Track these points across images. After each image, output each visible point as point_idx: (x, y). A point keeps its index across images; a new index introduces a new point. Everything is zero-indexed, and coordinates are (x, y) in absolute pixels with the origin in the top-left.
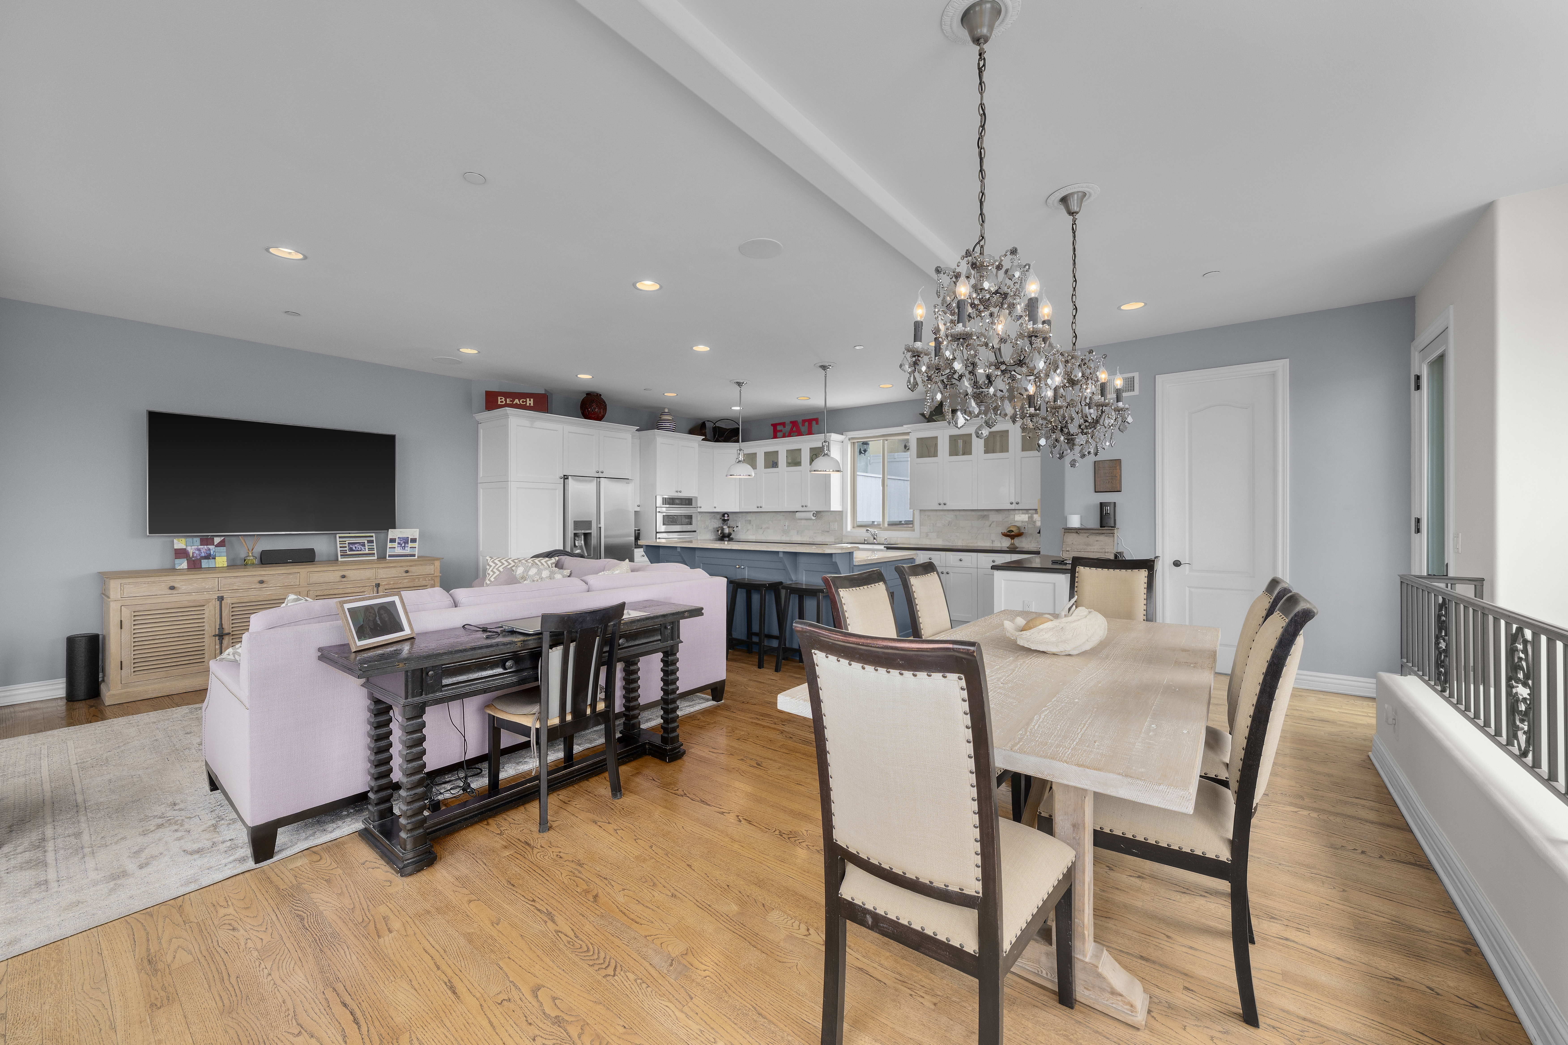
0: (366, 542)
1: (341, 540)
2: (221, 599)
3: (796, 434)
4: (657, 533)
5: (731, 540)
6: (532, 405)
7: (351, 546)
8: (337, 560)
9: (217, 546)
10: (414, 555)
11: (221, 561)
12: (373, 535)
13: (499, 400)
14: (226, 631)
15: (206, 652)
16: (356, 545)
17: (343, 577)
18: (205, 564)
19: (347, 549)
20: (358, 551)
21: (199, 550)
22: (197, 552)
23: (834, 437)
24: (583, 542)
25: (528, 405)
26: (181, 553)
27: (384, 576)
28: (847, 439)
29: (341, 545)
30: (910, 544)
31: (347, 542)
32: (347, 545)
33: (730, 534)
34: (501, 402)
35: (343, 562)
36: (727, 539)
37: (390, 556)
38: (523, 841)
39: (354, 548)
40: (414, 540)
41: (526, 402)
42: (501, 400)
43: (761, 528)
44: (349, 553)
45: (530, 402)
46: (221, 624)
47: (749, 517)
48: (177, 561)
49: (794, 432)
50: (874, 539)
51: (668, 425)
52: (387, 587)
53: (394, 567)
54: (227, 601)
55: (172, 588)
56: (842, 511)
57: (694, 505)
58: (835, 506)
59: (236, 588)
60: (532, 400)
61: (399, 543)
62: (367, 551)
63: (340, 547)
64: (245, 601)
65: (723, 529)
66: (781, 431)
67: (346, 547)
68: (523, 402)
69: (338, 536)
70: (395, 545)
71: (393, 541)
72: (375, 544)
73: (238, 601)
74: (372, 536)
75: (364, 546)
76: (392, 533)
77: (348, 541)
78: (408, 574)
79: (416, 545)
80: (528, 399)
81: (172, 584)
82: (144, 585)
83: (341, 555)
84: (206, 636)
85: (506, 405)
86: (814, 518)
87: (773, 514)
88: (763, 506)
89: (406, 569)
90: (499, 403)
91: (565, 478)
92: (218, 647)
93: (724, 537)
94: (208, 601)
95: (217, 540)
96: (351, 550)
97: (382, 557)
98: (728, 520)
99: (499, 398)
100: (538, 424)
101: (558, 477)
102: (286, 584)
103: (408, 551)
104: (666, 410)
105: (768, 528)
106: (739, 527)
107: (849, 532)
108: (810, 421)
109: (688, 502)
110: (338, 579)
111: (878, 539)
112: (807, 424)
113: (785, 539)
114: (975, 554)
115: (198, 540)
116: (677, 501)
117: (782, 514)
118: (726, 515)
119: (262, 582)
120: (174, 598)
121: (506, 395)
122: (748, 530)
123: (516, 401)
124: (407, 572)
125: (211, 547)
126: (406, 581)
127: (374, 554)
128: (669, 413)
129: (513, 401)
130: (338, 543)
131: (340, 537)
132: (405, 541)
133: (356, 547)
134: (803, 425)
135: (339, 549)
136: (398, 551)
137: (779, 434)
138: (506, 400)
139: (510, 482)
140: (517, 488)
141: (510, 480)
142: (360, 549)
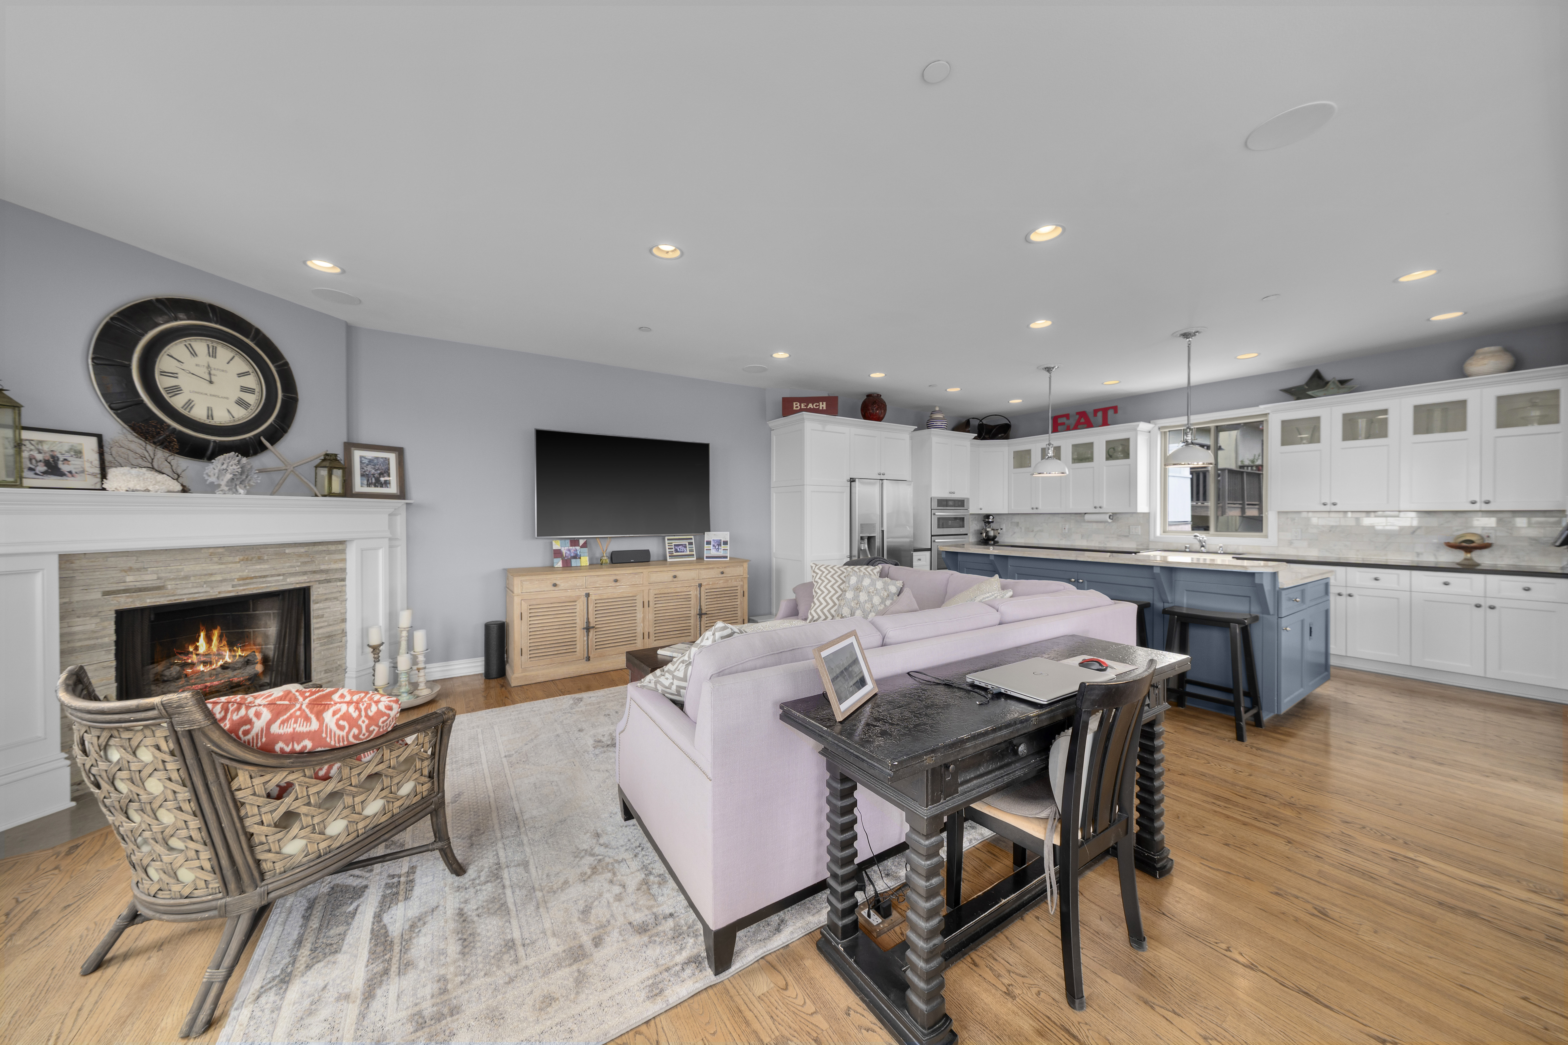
1: (669, 542)
2: (588, 595)
3: (1086, 426)
4: (932, 536)
5: (996, 543)
6: (825, 408)
7: (676, 548)
8: (666, 560)
9: (581, 547)
10: (726, 557)
11: (585, 561)
12: (692, 537)
13: (795, 406)
14: (591, 625)
15: (577, 642)
16: (680, 547)
17: (675, 577)
18: (574, 563)
19: (673, 550)
20: (682, 552)
21: (569, 550)
22: (568, 552)
23: (1143, 426)
24: (866, 546)
25: (821, 408)
26: (557, 553)
27: (705, 577)
28: (1157, 428)
29: (669, 547)
30: (1260, 554)
32: (673, 547)
33: (995, 537)
34: (797, 407)
35: (672, 564)
36: (992, 542)
37: (707, 557)
38: (1059, 1024)
39: (678, 550)
40: (725, 543)
41: (819, 405)
42: (796, 406)
43: (1033, 531)
44: (675, 554)
45: (823, 406)
46: (588, 618)
47: (1016, 519)
48: (555, 560)
49: (1083, 423)
50: (1203, 546)
51: (939, 423)
52: (707, 587)
53: (712, 568)
54: (592, 598)
55: (555, 585)
56: (1149, 513)
57: (965, 508)
58: (1142, 507)
59: (598, 586)
60: (825, 403)
61: (714, 546)
62: (688, 553)
64: (605, 597)
65: (987, 532)
66: (1063, 424)
68: (816, 406)
69: (666, 538)
70: (711, 547)
71: (709, 543)
72: (694, 546)
73: (600, 598)
74: (692, 539)
75: (686, 547)
76: (708, 536)
77: (674, 543)
78: (723, 575)
79: (728, 547)
80: (821, 403)
81: (555, 582)
82: (535, 582)
83: (670, 556)
84: (577, 628)
85: (801, 410)
86: (1110, 521)
87: (1049, 516)
88: (1040, 507)
89: (722, 570)
90: (795, 408)
91: (852, 480)
92: (585, 638)
93: (987, 540)
94: (579, 597)
95: (582, 542)
96: (676, 551)
97: (700, 558)
98: (992, 522)
99: (795, 403)
100: (830, 427)
101: (845, 480)
102: (634, 583)
103: (721, 553)
104: (937, 409)
105: (1041, 531)
106: (1004, 530)
107: (1158, 537)
108: (1105, 411)
109: (960, 503)
110: (671, 579)
111: (1207, 546)
112: (1100, 414)
113: (1064, 543)
114: (1406, 573)
115: (568, 542)
116: (951, 503)
117: (1061, 516)
118: (991, 517)
119: (616, 581)
120: (556, 594)
121: (801, 400)
122: (1014, 533)
123: (810, 406)
124: (722, 573)
125: (578, 548)
126: (722, 581)
127: (694, 555)
128: (940, 412)
129: (807, 406)
130: (667, 545)
131: (668, 539)
132: (719, 543)
133: (680, 549)
134: (1095, 415)
135: (668, 550)
136: (714, 552)
137: (1060, 428)
138: (800, 405)
139: (805, 487)
140: (811, 492)
141: (805, 484)
142: (683, 550)
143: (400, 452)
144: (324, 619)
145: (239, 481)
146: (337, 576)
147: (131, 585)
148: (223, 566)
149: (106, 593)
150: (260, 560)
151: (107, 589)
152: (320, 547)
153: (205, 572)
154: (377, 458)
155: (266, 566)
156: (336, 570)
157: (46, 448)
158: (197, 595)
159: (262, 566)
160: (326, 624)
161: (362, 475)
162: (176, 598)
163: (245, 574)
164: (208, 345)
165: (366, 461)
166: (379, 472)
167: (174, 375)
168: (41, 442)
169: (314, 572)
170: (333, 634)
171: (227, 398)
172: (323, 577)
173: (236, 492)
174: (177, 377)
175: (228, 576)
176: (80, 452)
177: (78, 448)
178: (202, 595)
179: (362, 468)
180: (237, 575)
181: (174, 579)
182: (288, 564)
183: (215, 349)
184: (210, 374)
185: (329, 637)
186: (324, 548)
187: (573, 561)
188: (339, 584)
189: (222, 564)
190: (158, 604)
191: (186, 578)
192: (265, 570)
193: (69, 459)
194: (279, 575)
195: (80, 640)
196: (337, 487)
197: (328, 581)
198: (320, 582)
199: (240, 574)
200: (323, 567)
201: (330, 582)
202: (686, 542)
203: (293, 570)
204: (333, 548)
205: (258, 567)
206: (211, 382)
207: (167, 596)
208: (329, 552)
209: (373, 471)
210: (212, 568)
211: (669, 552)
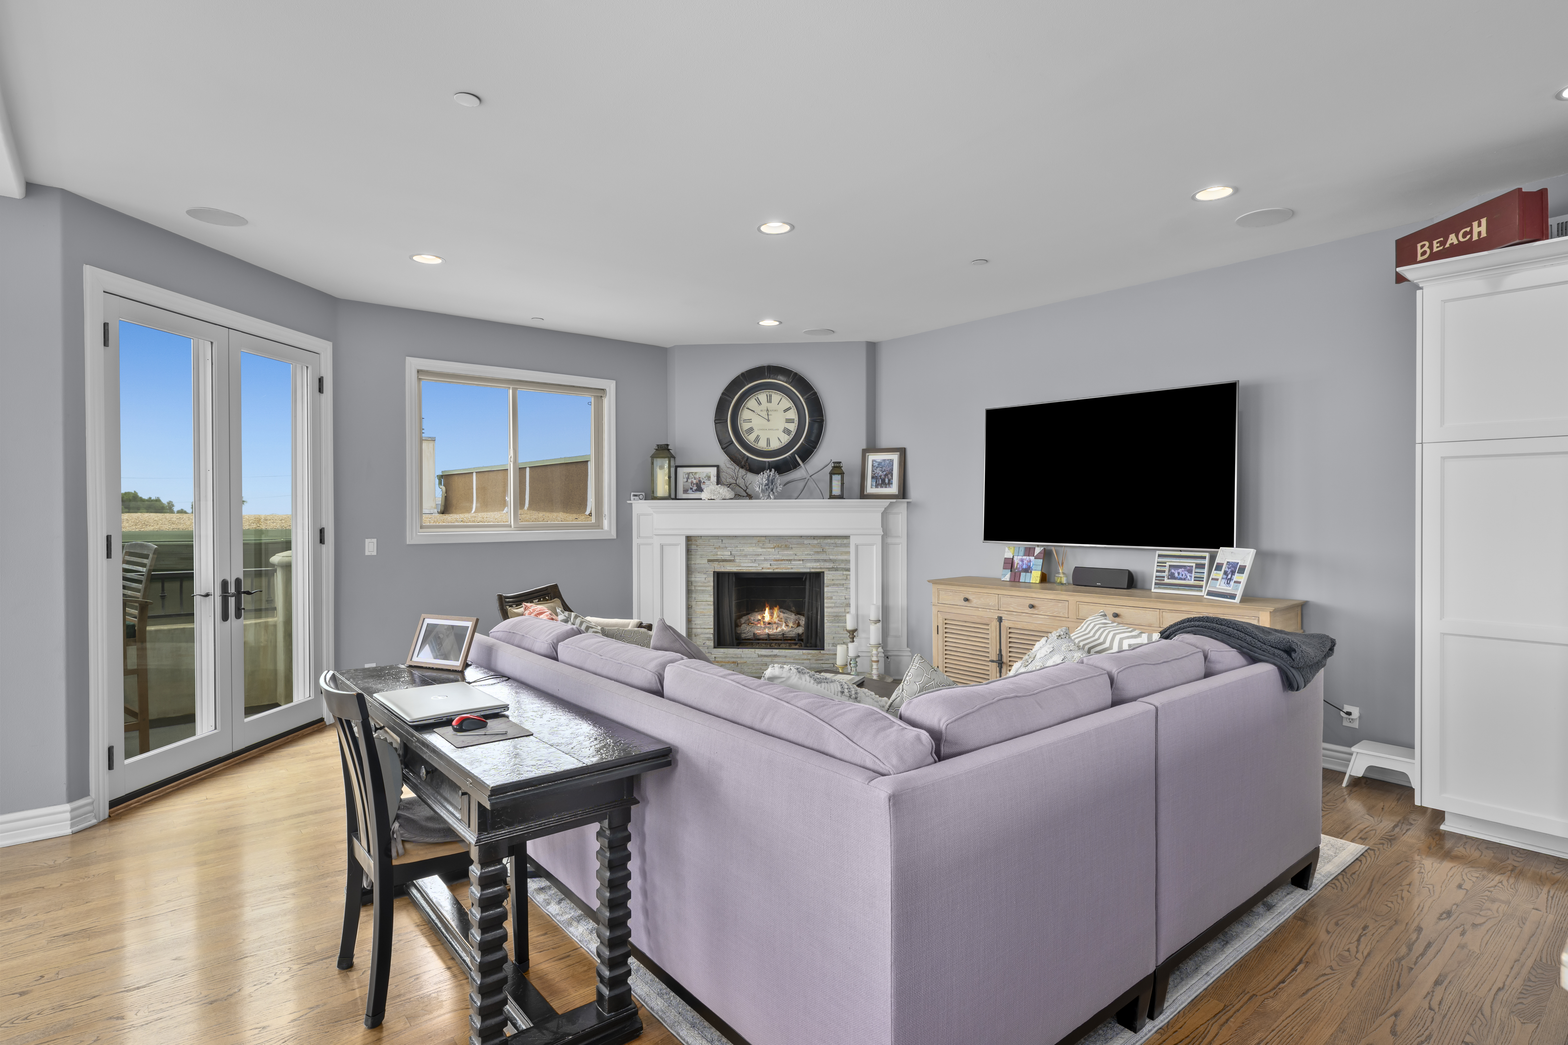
0: (1194, 565)
1: (1160, 560)
2: (1000, 619)
6: (1484, 234)
7: (1173, 571)
9: (1036, 557)
10: (1235, 597)
11: (1036, 576)
12: (1203, 554)
13: (1420, 251)
14: (1004, 660)
16: (1180, 570)
17: (1116, 615)
18: (1023, 577)
19: (1166, 574)
20: (1181, 579)
21: (1022, 561)
22: (1021, 563)
25: (1476, 238)
26: (1009, 564)
29: (1159, 569)
31: (1167, 564)
32: (1167, 569)
34: (1424, 253)
37: (1209, 593)
39: (1176, 575)
40: (1243, 570)
41: (1471, 232)
42: (1422, 248)
44: (1166, 581)
45: (1479, 230)
46: (1000, 650)
48: (1004, 572)
54: (1005, 624)
55: (966, 600)
59: (1012, 609)
60: (1484, 221)
61: (1225, 573)
62: (1192, 582)
63: (1157, 571)
64: (1019, 627)
67: (1164, 572)
68: (1464, 236)
70: (1220, 575)
71: (1219, 567)
72: (1205, 570)
73: (1016, 625)
74: (1204, 558)
75: (1190, 571)
76: (1222, 555)
77: (1170, 562)
80: (1475, 224)
81: (970, 596)
82: (951, 594)
83: (1156, 584)
84: (990, 659)
85: (1431, 256)
94: (991, 620)
96: (1172, 576)
99: (1419, 246)
102: (1055, 614)
115: (1024, 549)
119: (1032, 606)
120: (967, 612)
121: (1429, 232)
123: (1452, 239)
125: (1032, 558)
127: (1201, 587)
129: (1443, 243)
130: (1156, 564)
131: (1160, 556)
132: (1233, 570)
133: (1179, 573)
135: (1155, 574)
138: (1431, 247)
139: (1418, 447)
140: (1443, 458)
141: (1418, 440)
142: (1184, 577)
143: (903, 452)
144: (832, 601)
145: (770, 488)
146: (843, 566)
147: (719, 557)
148: (764, 550)
149: (709, 561)
150: (787, 547)
151: (710, 558)
152: (829, 540)
153: (755, 553)
154: (884, 460)
155: (791, 553)
156: (842, 561)
157: (697, 476)
158: (750, 568)
159: (789, 553)
160: (833, 605)
161: (873, 478)
162: (740, 568)
163: (778, 557)
164: (767, 395)
165: (876, 464)
166: (885, 473)
167: (750, 421)
168: (696, 473)
169: (825, 561)
170: (840, 614)
171: (778, 430)
172: (831, 565)
173: (769, 497)
174: (751, 422)
175: (767, 557)
176: (710, 477)
177: (709, 475)
178: (753, 568)
179: (873, 471)
180: (773, 557)
181: (739, 556)
182: (806, 553)
183: (771, 396)
184: (768, 415)
185: (837, 616)
186: (832, 541)
187: (1023, 574)
188: (845, 573)
189: (764, 548)
190: (732, 571)
191: (746, 556)
192: (790, 555)
193: (705, 481)
194: (800, 560)
195: (699, 586)
196: (836, 491)
197: (836, 569)
198: (829, 569)
199: (775, 556)
200: (831, 557)
201: (838, 570)
202: (1192, 563)
203: (809, 557)
204: (839, 541)
205: (786, 552)
206: (768, 420)
207: (737, 567)
208: (836, 545)
209: (881, 472)
210: (758, 550)
211: (1156, 577)
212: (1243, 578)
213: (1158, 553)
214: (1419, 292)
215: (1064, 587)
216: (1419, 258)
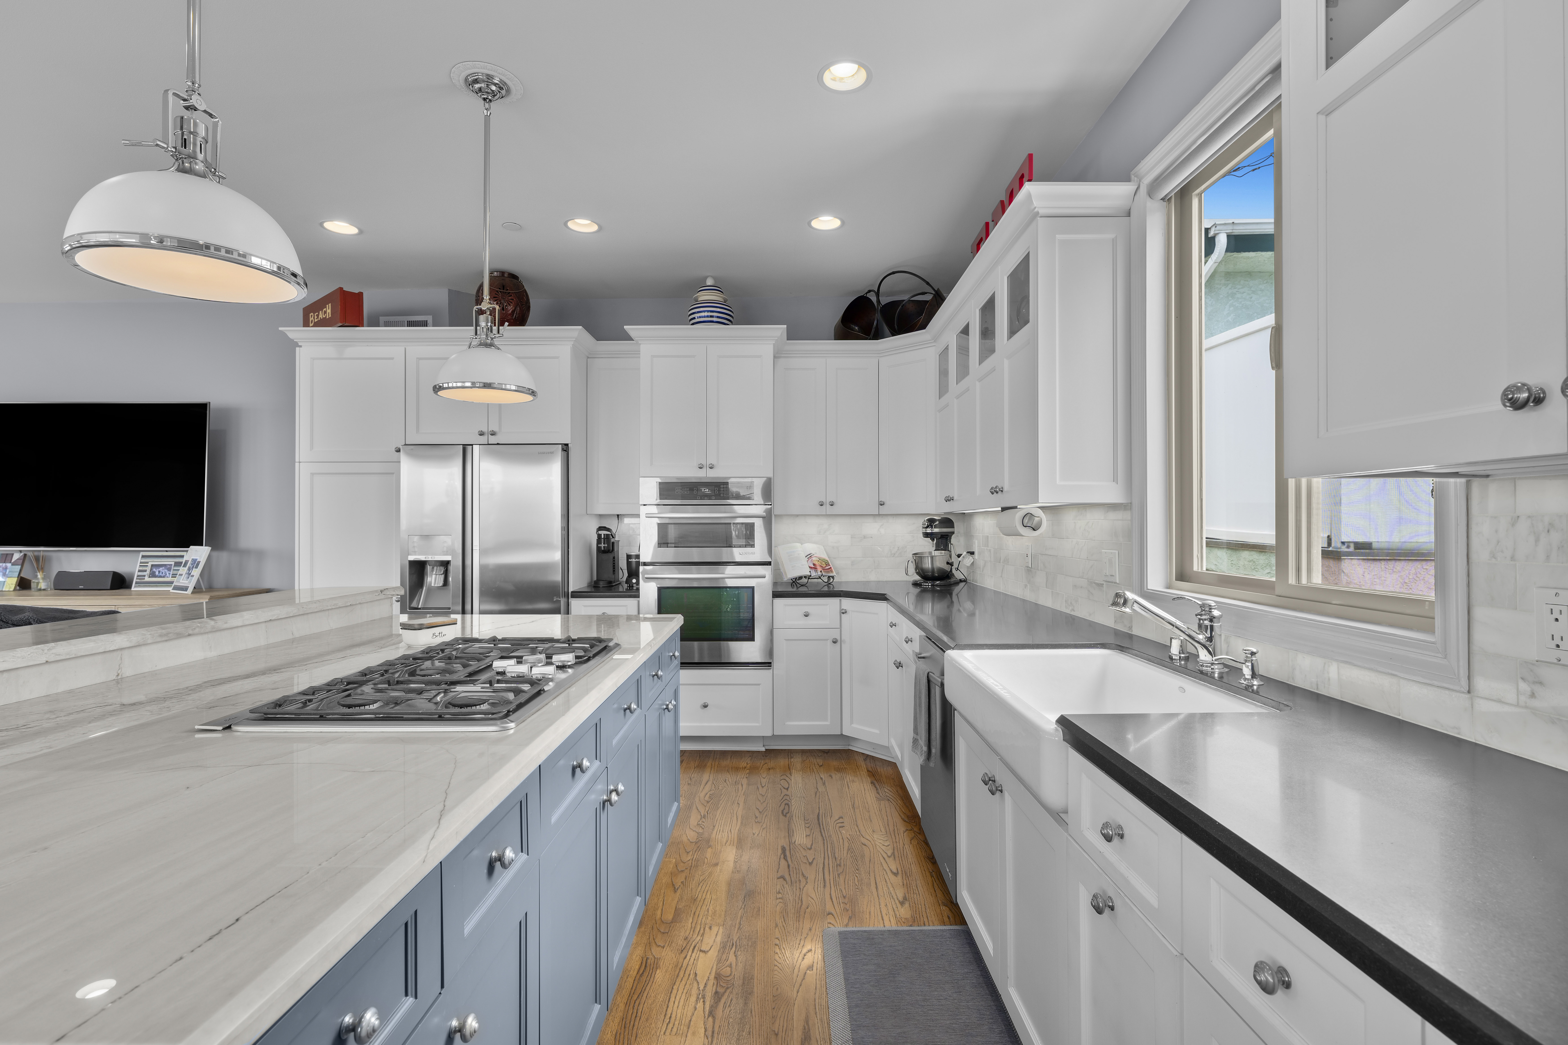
0: (173, 563)
1: (143, 560)
7: (154, 570)
9: (13, 564)
10: (188, 589)
11: (11, 584)
12: (184, 554)
13: (310, 318)
16: (161, 569)
19: (148, 572)
20: (161, 577)
25: (328, 316)
29: (141, 569)
31: (150, 564)
32: (148, 569)
34: (312, 321)
39: (157, 573)
40: (198, 565)
41: (326, 312)
44: (147, 579)
45: (330, 311)
61: (188, 569)
62: (170, 579)
63: (139, 571)
67: (145, 571)
68: (324, 314)
70: (185, 570)
71: (186, 564)
74: (183, 556)
76: (190, 553)
77: (152, 562)
80: (328, 306)
83: (136, 583)
91: (398, 452)
95: (16, 556)
96: (153, 575)
99: (311, 314)
100: (350, 350)
101: (394, 449)
103: (188, 581)
104: (708, 282)
106: (981, 552)
116: (704, 490)
121: (313, 307)
123: (320, 315)
125: (9, 565)
127: (172, 583)
130: (139, 564)
131: (143, 557)
133: (159, 572)
135: (137, 574)
136: (183, 580)
138: (314, 318)
139: (297, 465)
140: (312, 474)
141: (297, 460)
142: (164, 574)
202: (171, 562)
211: (138, 576)
212: (196, 573)
213: (142, 554)
214: (297, 349)
215: (43, 592)
216: (311, 325)
